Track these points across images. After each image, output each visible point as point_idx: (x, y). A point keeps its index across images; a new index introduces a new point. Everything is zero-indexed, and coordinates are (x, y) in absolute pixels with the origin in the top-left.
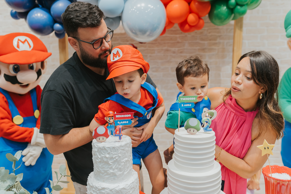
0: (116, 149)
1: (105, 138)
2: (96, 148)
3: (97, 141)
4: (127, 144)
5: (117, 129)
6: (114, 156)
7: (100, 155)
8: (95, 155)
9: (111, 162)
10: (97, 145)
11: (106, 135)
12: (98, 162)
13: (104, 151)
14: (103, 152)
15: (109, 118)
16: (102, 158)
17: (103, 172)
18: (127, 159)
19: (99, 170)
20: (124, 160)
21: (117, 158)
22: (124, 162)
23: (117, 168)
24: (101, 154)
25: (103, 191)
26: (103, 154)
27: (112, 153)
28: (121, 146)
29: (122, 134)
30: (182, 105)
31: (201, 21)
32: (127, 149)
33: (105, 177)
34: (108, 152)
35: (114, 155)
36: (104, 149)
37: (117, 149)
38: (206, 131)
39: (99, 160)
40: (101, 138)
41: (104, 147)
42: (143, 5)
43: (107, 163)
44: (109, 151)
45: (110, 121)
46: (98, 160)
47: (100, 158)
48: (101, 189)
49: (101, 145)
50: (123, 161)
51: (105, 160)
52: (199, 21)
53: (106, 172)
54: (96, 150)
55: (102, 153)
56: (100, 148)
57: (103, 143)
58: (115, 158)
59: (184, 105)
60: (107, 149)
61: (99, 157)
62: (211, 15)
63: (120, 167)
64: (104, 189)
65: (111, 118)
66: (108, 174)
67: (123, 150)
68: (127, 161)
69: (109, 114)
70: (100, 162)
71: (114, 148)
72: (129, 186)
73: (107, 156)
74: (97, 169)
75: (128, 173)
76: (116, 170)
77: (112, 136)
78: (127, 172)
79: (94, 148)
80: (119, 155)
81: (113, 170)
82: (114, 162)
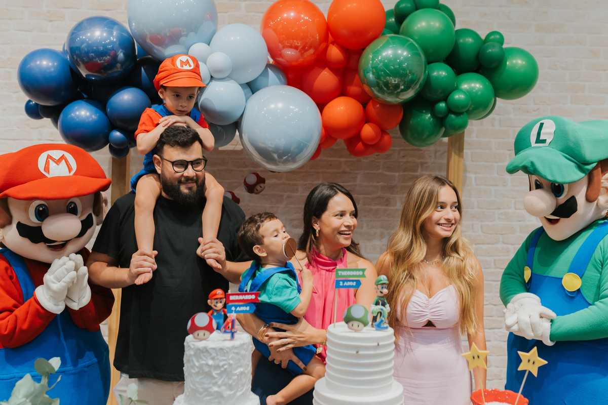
0: (225, 351)
1: (207, 333)
2: (192, 349)
3: (195, 337)
4: (243, 344)
5: (228, 320)
6: (221, 364)
7: (198, 361)
8: (189, 361)
9: (216, 374)
10: (193, 345)
11: (209, 328)
12: (194, 373)
13: (205, 354)
14: (204, 356)
15: (216, 301)
16: (201, 367)
17: (201, 390)
18: (242, 369)
19: (194, 388)
20: (237, 371)
21: (226, 367)
22: (238, 375)
23: (225, 385)
24: (200, 360)
26: (203, 360)
27: (218, 359)
28: (233, 347)
29: (235, 330)
30: (341, 283)
31: (386, 138)
32: (243, 352)
33: (205, 399)
34: (212, 356)
35: (221, 361)
36: (205, 350)
37: (227, 352)
38: (379, 329)
39: (197, 370)
40: (201, 333)
41: (205, 348)
42: (280, 105)
43: (209, 375)
44: (214, 355)
45: (216, 306)
46: (195, 370)
47: (197, 367)
49: (201, 344)
50: (236, 373)
51: (206, 369)
52: (382, 137)
53: (206, 390)
54: (192, 353)
55: (201, 358)
56: (199, 349)
57: (204, 342)
58: (223, 366)
59: (343, 284)
60: (210, 351)
61: (197, 364)
62: (404, 126)
63: (230, 382)
65: (219, 300)
66: (210, 394)
67: (237, 353)
68: (242, 373)
69: (216, 294)
70: (198, 373)
71: (221, 349)
73: (211, 362)
74: (191, 385)
75: (243, 394)
76: (223, 388)
77: (219, 331)
78: (241, 393)
79: (189, 350)
80: (229, 363)
81: (219, 387)
82: (220, 374)
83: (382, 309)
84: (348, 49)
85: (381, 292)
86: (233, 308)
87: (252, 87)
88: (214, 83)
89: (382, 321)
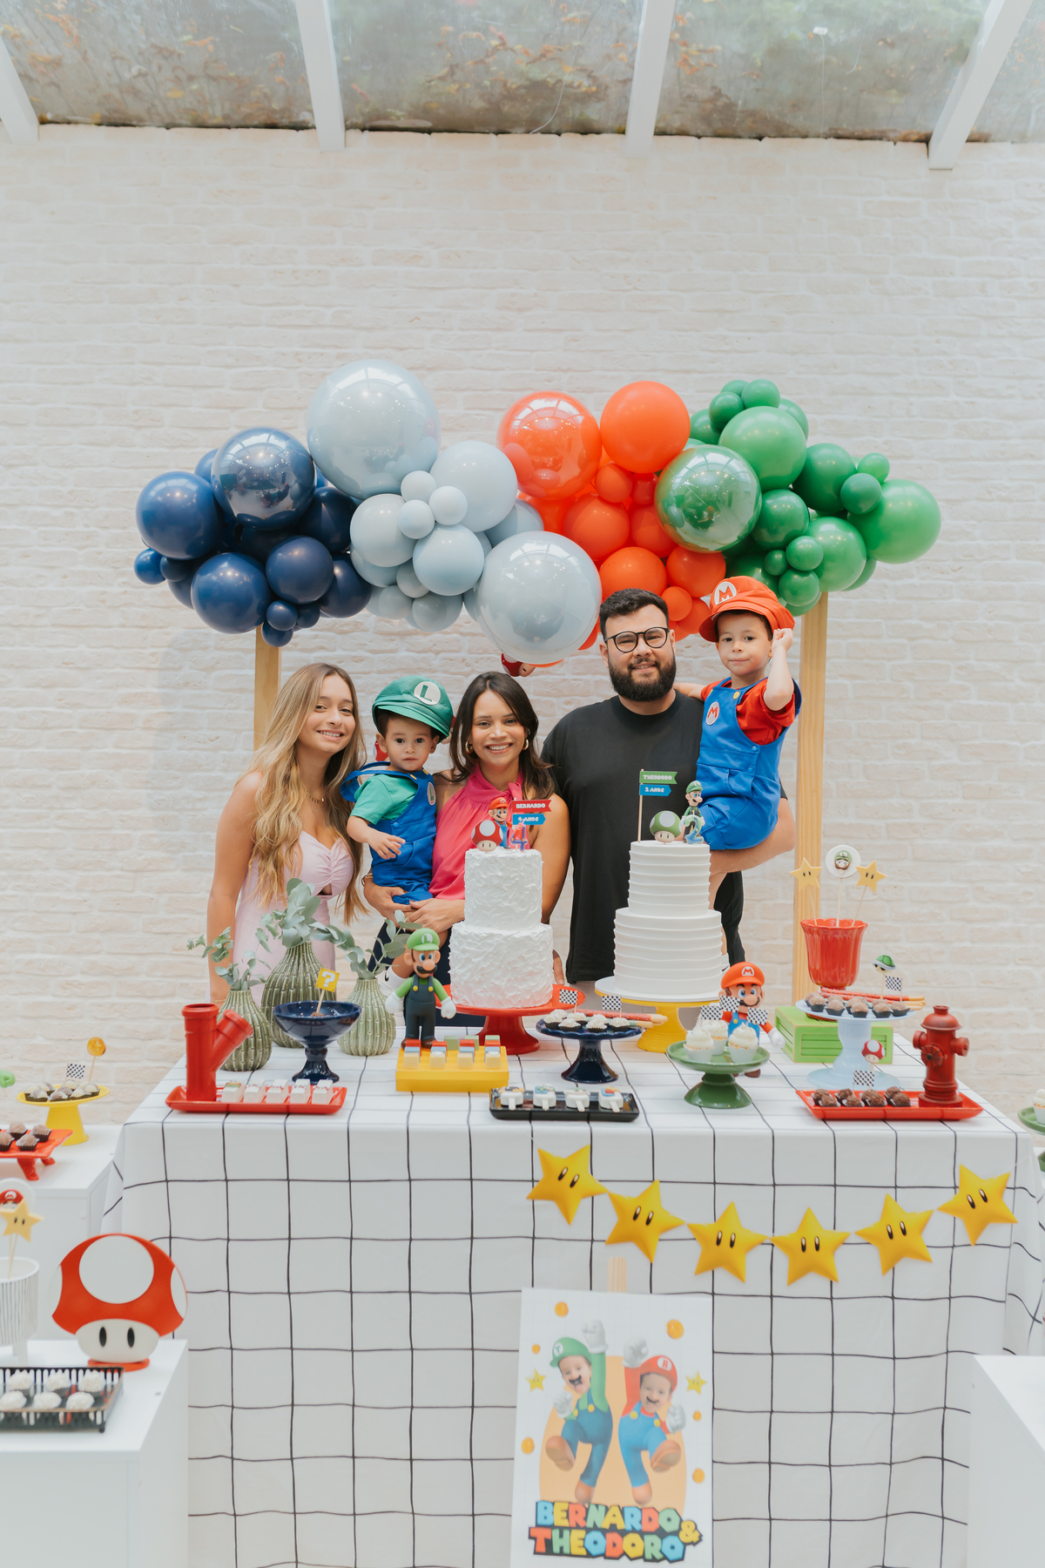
6: (512, 876)
9: (507, 887)
15: (499, 810)
20: (529, 887)
21: (517, 879)
22: (530, 891)
23: (516, 900)
25: (490, 941)
28: (525, 859)
30: (647, 788)
33: (493, 917)
34: (501, 867)
36: (494, 861)
40: (487, 843)
43: (498, 889)
44: (503, 866)
45: (498, 817)
46: (481, 884)
47: (484, 881)
48: (486, 938)
51: (495, 882)
53: (495, 905)
54: (477, 865)
55: (488, 871)
58: (513, 879)
60: (498, 862)
61: (483, 875)
63: (522, 897)
64: (491, 936)
65: (502, 810)
66: (499, 911)
67: (529, 866)
69: (498, 803)
70: (484, 888)
71: (512, 860)
72: (538, 936)
73: (500, 874)
74: (477, 902)
76: (514, 904)
80: (521, 875)
81: (510, 903)
82: (511, 888)
83: (695, 819)
84: (633, 473)
85: (695, 801)
86: (520, 819)
87: (492, 537)
88: (439, 532)
89: (696, 832)
